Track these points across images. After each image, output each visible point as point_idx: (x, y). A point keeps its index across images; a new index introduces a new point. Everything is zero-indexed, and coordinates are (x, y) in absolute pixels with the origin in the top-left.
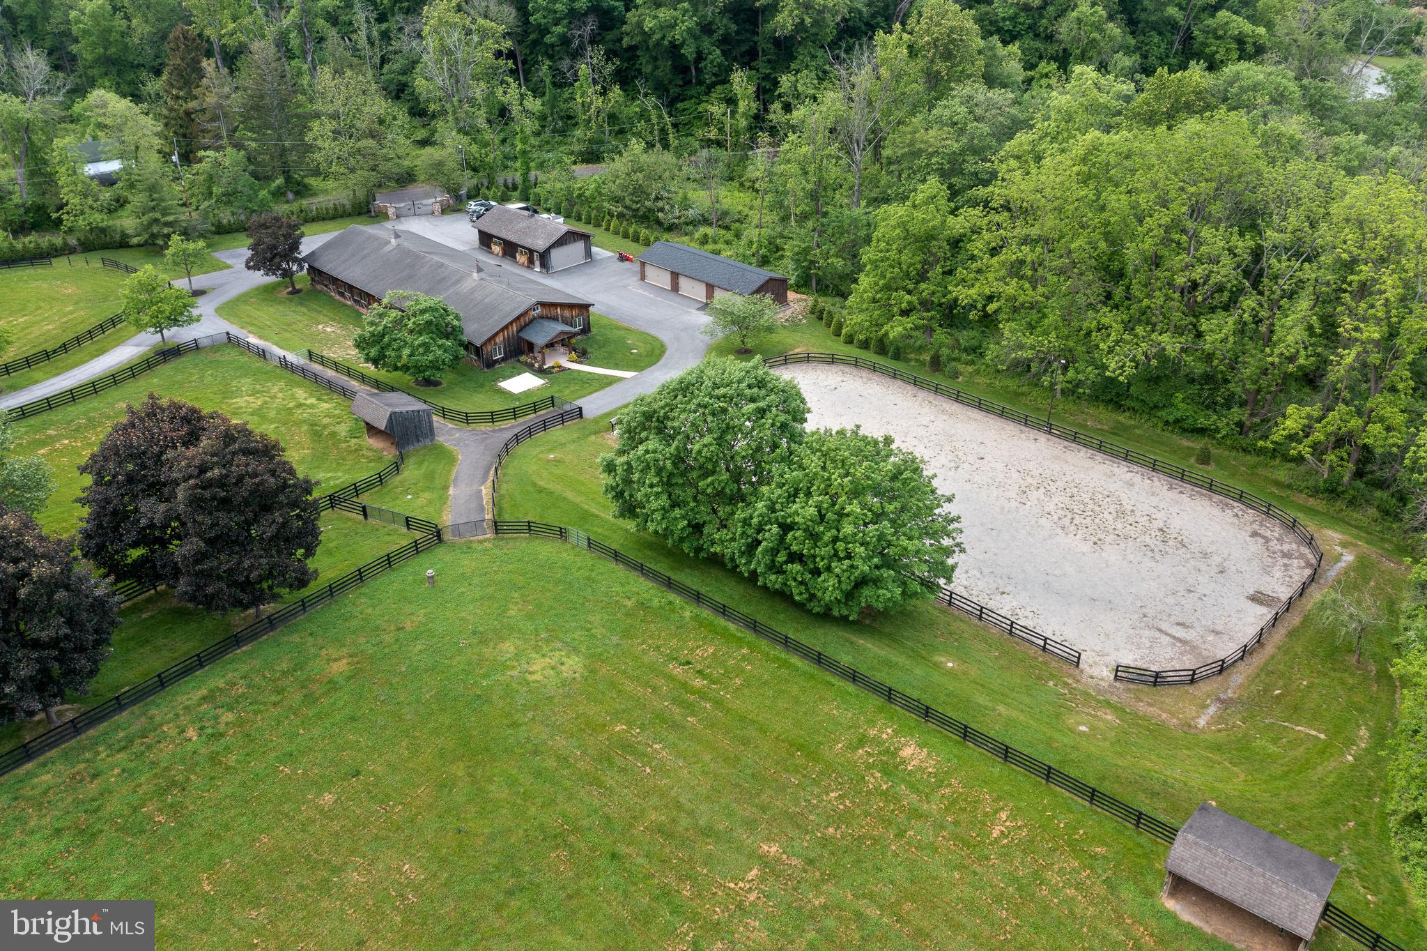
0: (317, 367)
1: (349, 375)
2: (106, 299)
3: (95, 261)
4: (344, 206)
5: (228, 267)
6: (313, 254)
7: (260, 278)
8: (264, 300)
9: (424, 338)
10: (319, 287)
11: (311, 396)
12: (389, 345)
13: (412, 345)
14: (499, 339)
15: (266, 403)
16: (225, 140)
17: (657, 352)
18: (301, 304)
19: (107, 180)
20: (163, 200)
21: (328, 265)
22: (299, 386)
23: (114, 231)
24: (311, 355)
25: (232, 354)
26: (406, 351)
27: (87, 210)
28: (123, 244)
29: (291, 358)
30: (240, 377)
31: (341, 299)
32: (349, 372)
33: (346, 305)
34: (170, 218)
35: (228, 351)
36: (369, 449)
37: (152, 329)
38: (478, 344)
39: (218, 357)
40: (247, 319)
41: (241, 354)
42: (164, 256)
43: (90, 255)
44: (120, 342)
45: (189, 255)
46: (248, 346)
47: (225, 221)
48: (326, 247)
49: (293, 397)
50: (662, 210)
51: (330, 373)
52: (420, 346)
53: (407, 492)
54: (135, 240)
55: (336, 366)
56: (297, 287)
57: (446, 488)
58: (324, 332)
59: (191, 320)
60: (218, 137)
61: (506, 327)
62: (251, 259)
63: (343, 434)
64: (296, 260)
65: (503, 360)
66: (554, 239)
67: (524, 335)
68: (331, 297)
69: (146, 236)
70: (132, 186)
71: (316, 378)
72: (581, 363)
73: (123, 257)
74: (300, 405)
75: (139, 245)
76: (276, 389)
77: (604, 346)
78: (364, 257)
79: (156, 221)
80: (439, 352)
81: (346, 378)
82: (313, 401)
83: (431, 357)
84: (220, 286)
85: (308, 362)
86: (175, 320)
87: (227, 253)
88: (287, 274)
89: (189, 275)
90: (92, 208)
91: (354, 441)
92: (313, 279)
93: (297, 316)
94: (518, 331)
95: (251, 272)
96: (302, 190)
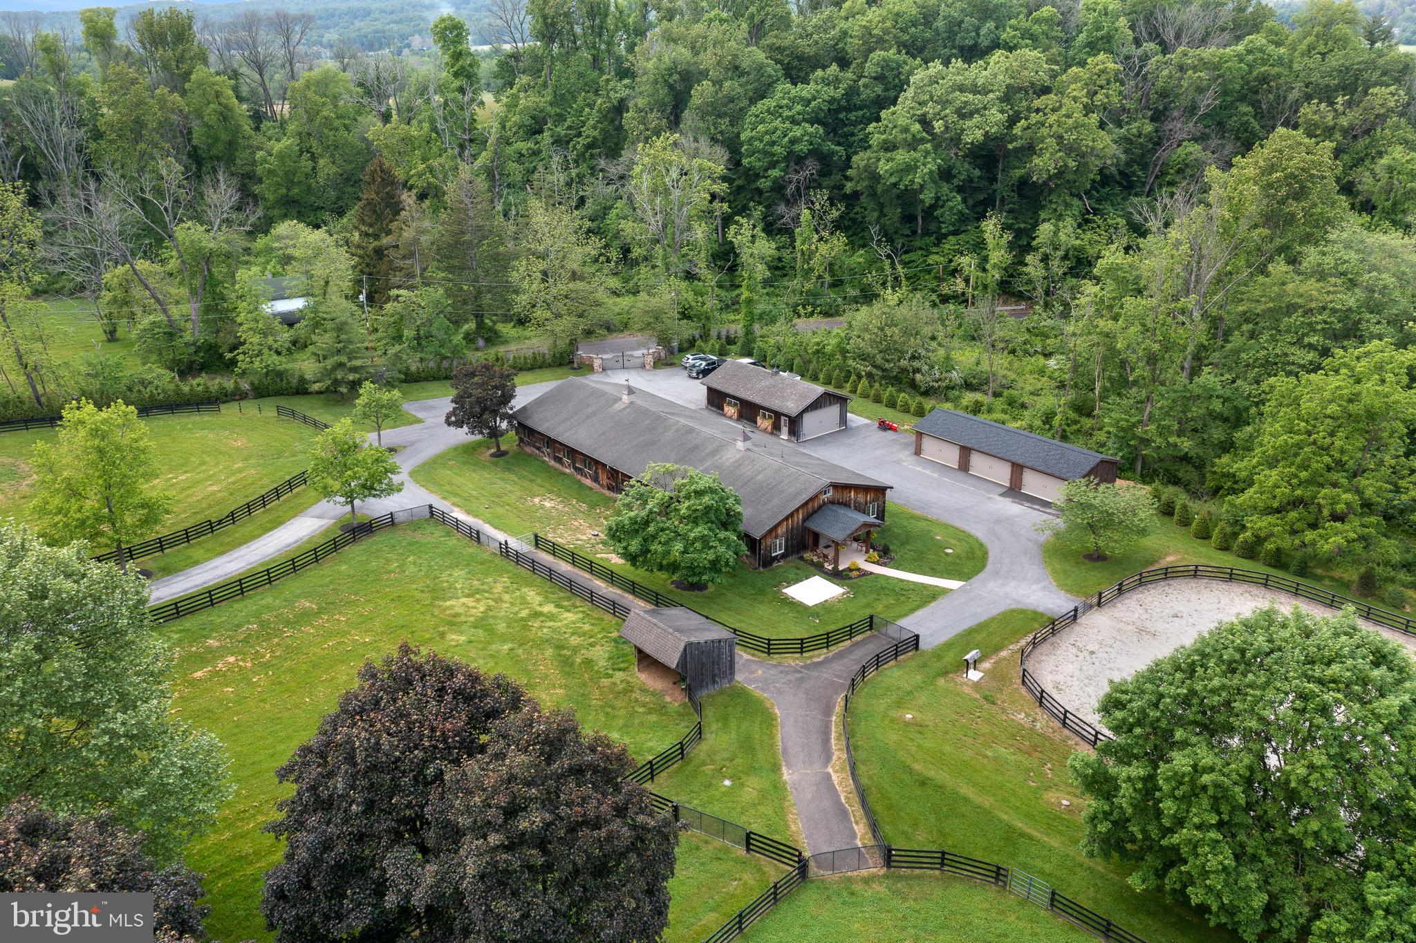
0: (545, 558)
1: (591, 572)
2: (280, 455)
3: (269, 409)
4: (544, 355)
5: (419, 421)
6: (524, 409)
7: (462, 435)
8: (464, 463)
9: (701, 530)
10: (528, 449)
11: (547, 600)
12: (654, 537)
13: (684, 537)
14: (781, 530)
15: (489, 608)
16: (418, 279)
17: (979, 553)
18: (509, 470)
19: (289, 320)
20: (350, 342)
21: (544, 423)
22: (529, 584)
23: (293, 375)
24: (537, 541)
25: (435, 535)
26: (678, 546)
27: (266, 351)
28: (301, 390)
29: (514, 544)
30: (450, 567)
31: (558, 466)
32: (591, 567)
33: (564, 474)
34: (358, 363)
35: (430, 529)
36: (644, 691)
37: (343, 499)
38: (757, 535)
39: (418, 537)
40: (448, 488)
41: (448, 534)
42: (355, 406)
43: (262, 401)
44: (297, 511)
45: (383, 406)
46: (457, 524)
47: (413, 368)
48: (539, 402)
49: (524, 602)
50: (918, 370)
51: (564, 567)
52: (695, 539)
53: (720, 773)
54: (316, 387)
55: (574, 558)
56: (502, 448)
57: (776, 768)
58: (542, 507)
59: (392, 489)
60: (411, 275)
61: (791, 515)
62: (453, 413)
63: (602, 663)
64: (504, 416)
65: (783, 556)
66: (809, 401)
67: (814, 525)
68: (544, 462)
69: (329, 382)
70: (317, 325)
71: (551, 574)
72: (885, 565)
73: (301, 405)
74: (536, 615)
75: (320, 393)
76: (498, 588)
77: (907, 543)
78: (588, 417)
79: (341, 365)
80: (722, 549)
81: (587, 575)
82: (548, 608)
83: (711, 556)
84: (413, 443)
85: (533, 549)
86: (372, 488)
87: (417, 404)
88: (495, 433)
89: (379, 428)
90: (270, 349)
91: (619, 675)
92: (521, 440)
93: (506, 484)
94: (804, 520)
95: (452, 429)
96: (492, 338)
